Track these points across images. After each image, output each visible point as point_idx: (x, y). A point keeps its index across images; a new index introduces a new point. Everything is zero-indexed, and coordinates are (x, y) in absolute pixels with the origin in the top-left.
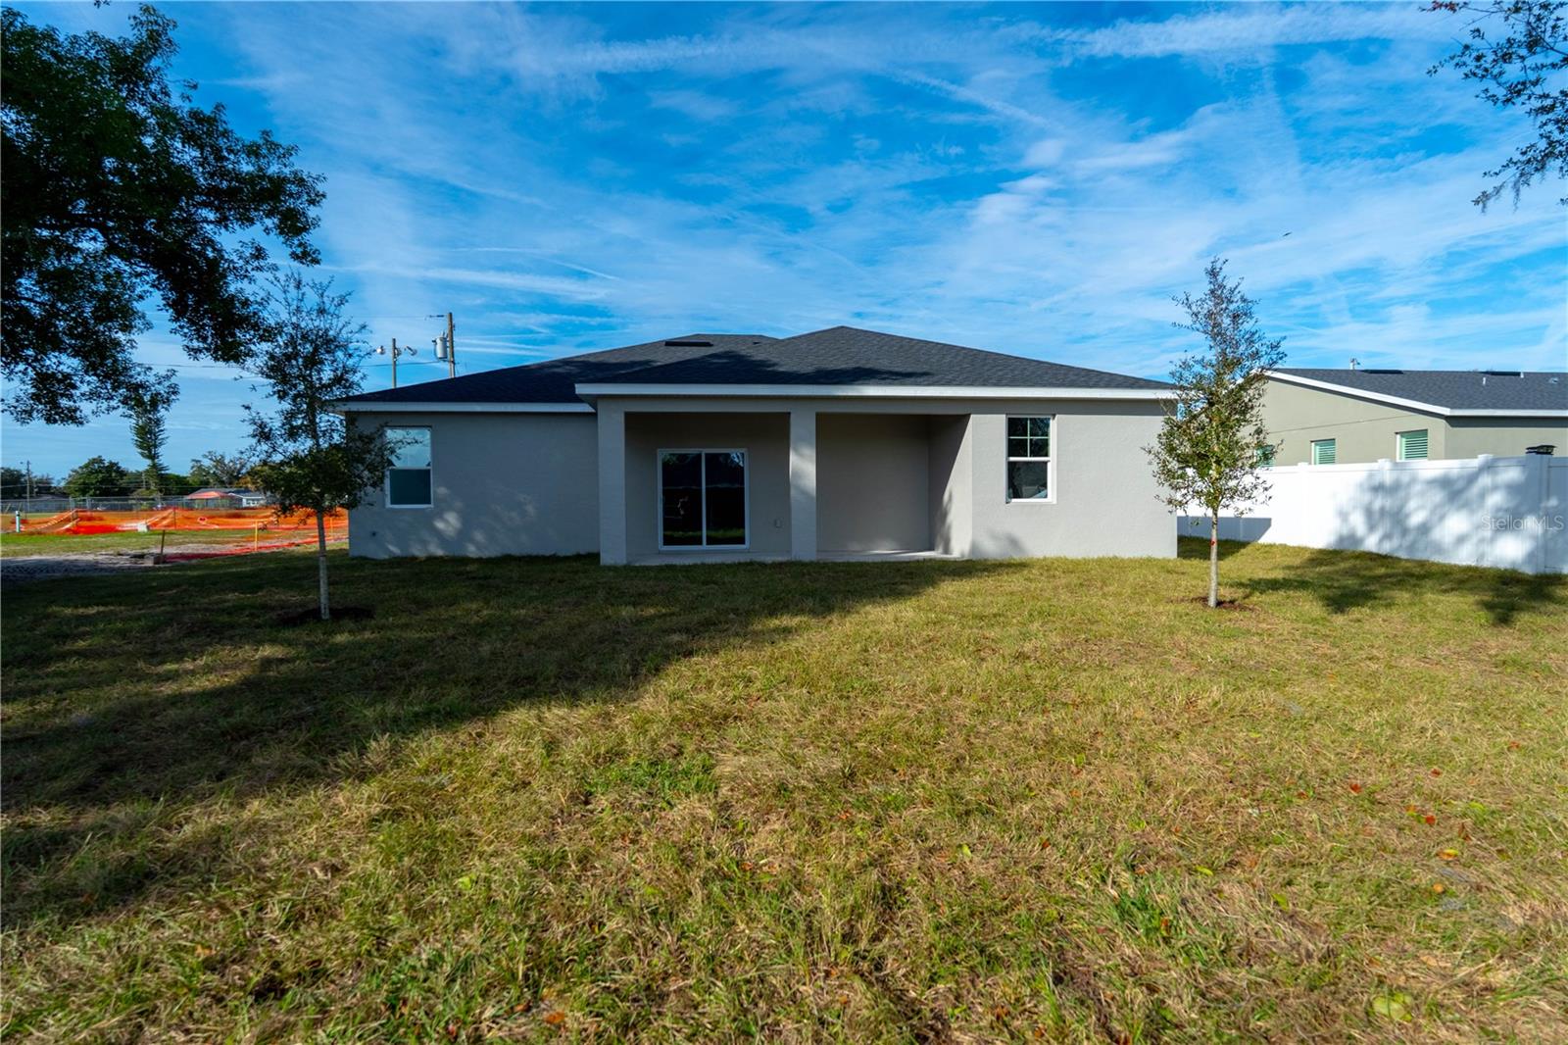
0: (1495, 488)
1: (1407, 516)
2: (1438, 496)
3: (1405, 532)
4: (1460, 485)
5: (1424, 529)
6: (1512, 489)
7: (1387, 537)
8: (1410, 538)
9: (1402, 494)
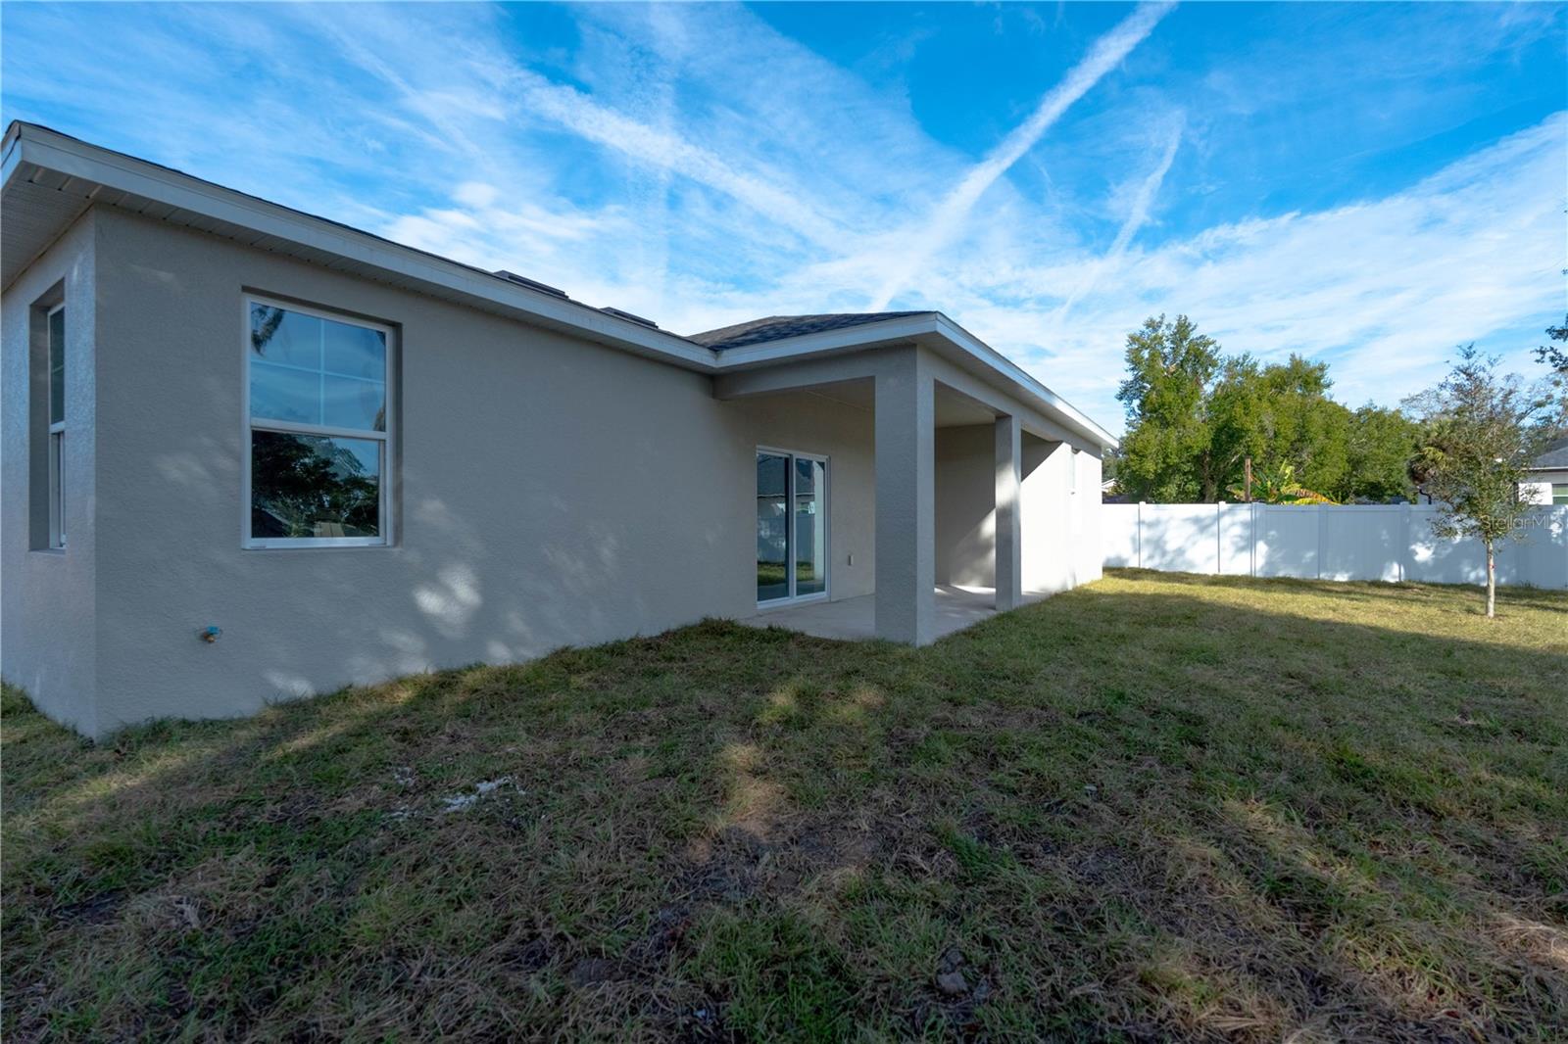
0: (1233, 524)
1: (1165, 542)
2: (1192, 529)
3: (1164, 554)
4: (1207, 522)
5: (1180, 552)
6: (1245, 525)
7: (1151, 557)
8: (1168, 558)
9: (1161, 528)
